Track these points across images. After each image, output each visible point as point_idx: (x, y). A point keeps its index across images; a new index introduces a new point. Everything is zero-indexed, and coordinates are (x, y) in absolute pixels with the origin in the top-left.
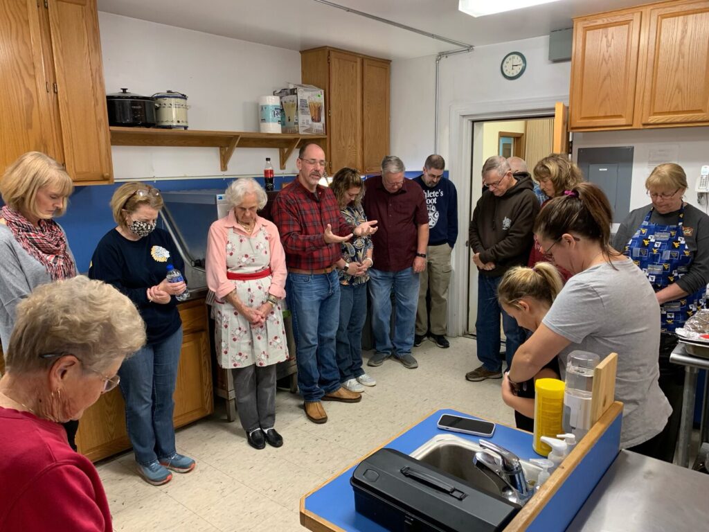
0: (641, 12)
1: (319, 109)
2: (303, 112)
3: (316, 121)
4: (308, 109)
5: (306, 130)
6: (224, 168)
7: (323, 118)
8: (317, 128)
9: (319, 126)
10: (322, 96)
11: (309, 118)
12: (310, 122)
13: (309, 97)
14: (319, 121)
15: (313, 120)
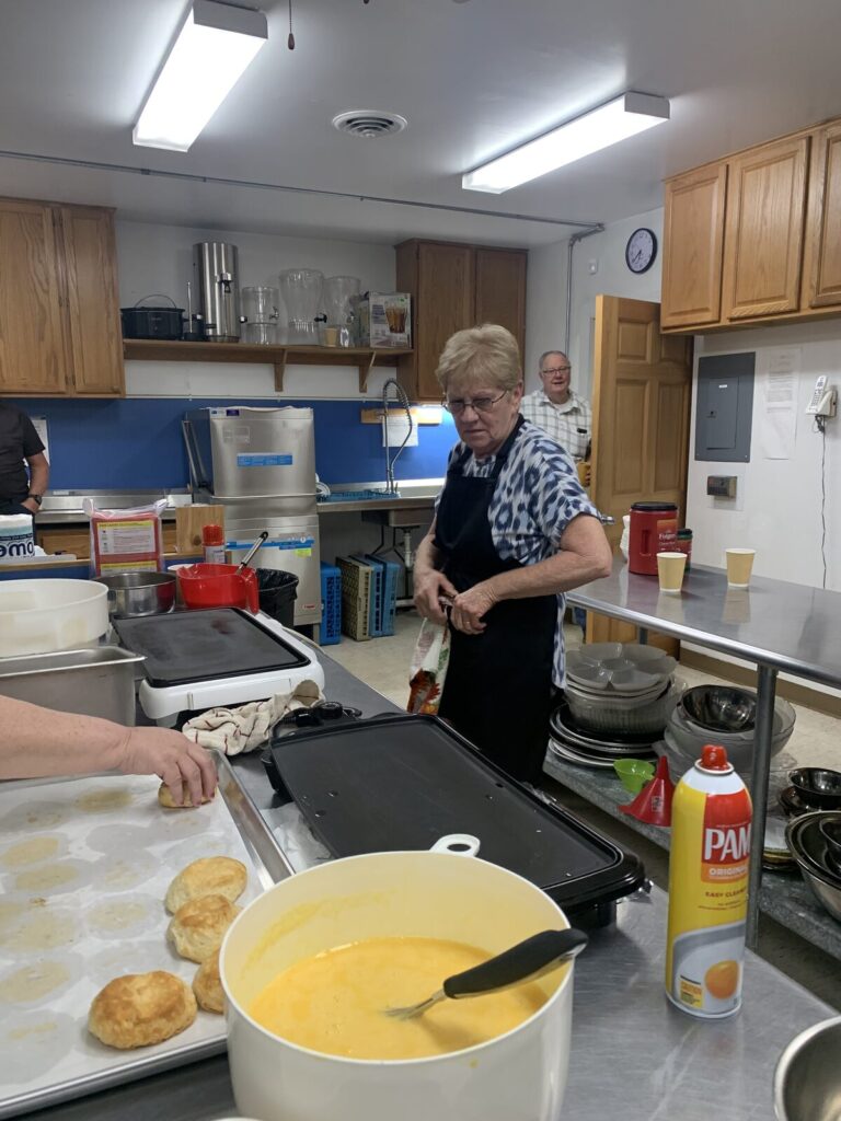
0: (728, 166)
1: (402, 317)
2: (377, 320)
3: (396, 332)
4: (385, 317)
5: (382, 343)
6: (279, 387)
7: (408, 329)
8: (398, 340)
9: (402, 338)
10: (408, 301)
11: (386, 328)
12: (388, 333)
13: (386, 302)
14: (402, 331)
15: (392, 330)
